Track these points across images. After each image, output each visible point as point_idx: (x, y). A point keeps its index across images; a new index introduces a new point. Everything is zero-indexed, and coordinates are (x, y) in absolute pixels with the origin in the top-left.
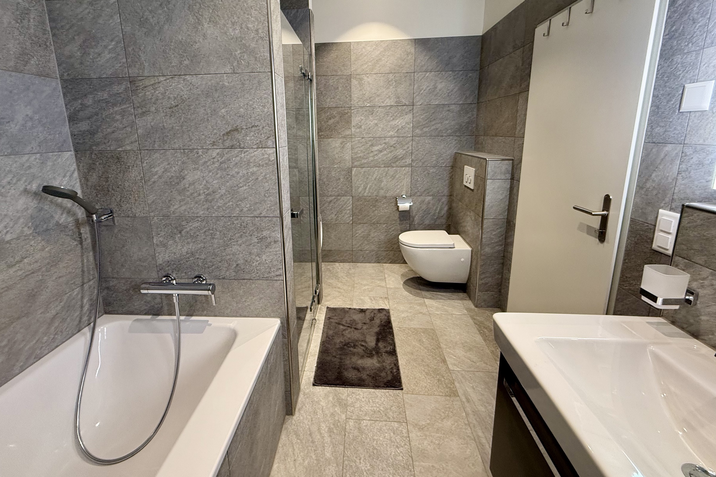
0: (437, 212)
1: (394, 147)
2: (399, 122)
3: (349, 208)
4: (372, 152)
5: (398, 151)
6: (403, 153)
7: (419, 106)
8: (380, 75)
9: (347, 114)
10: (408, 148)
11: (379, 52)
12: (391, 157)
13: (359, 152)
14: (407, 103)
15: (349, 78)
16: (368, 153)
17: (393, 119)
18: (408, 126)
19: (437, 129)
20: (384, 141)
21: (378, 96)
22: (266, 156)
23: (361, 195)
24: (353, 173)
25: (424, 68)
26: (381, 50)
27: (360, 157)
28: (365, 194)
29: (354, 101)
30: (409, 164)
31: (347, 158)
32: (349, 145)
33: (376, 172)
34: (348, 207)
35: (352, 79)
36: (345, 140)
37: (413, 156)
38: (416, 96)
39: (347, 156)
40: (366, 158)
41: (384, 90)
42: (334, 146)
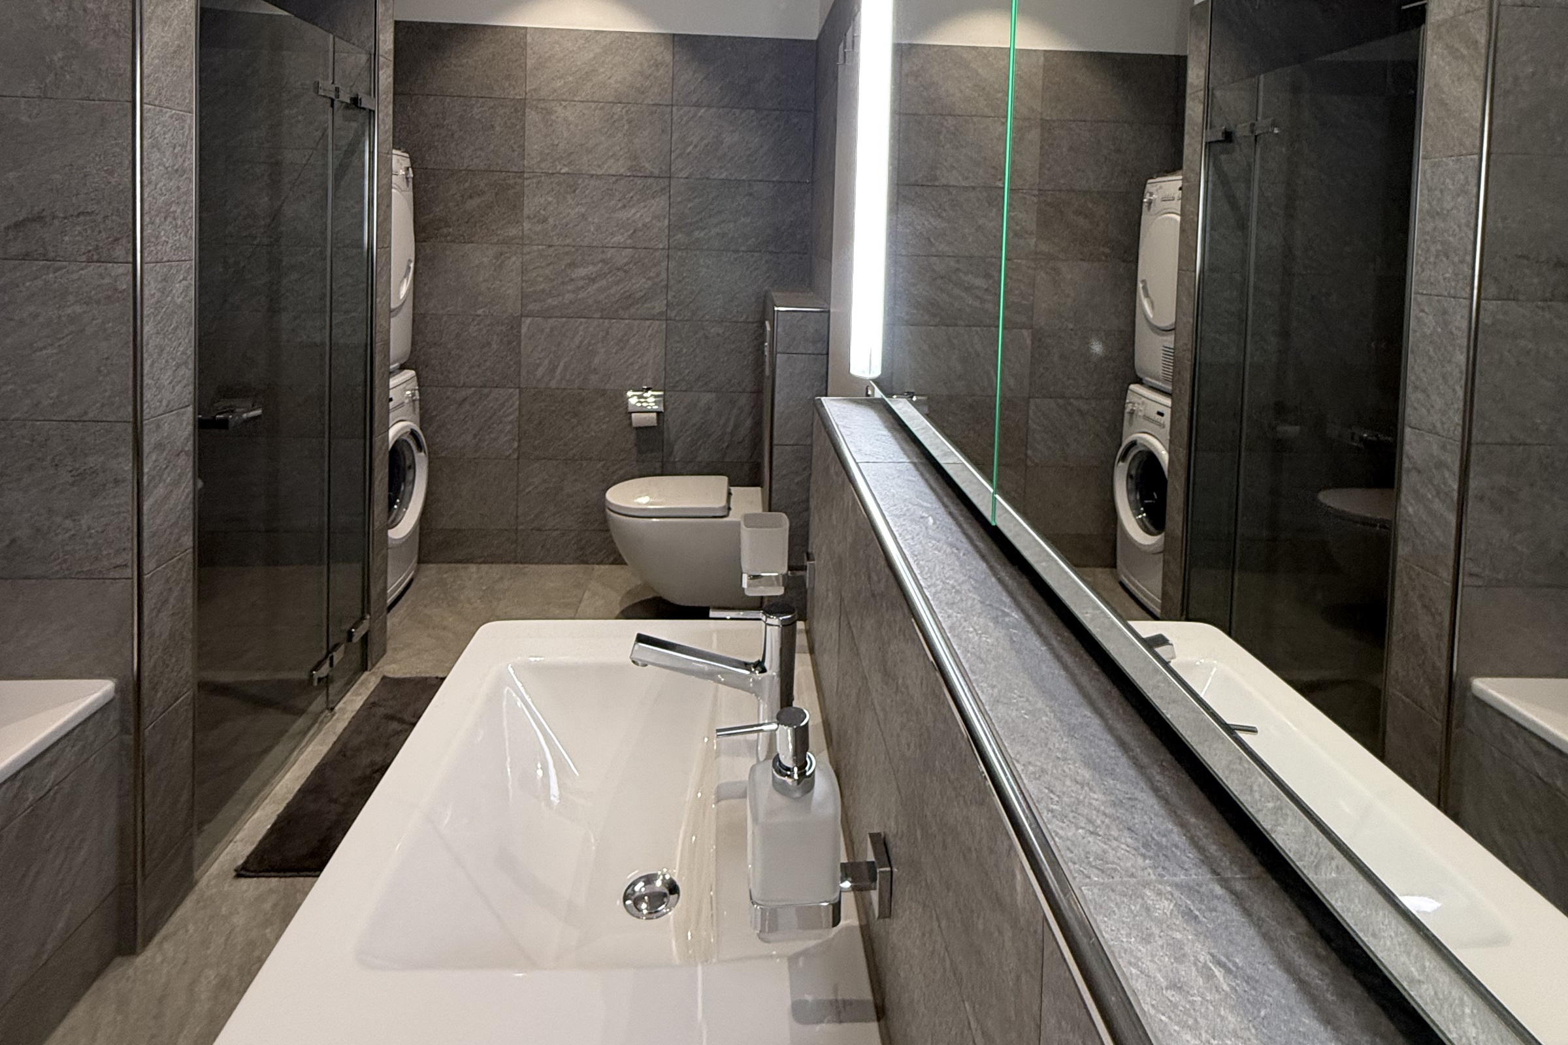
0: (729, 430)
1: (625, 272)
2: (639, 214)
3: (511, 417)
4: (572, 280)
5: (633, 281)
6: (646, 286)
7: (682, 181)
8: (593, 105)
9: (512, 187)
10: (658, 275)
11: (592, 55)
12: (618, 296)
13: (541, 279)
14: (656, 172)
15: (520, 106)
16: (563, 283)
17: (624, 206)
18: (659, 224)
19: (724, 235)
20: (600, 257)
21: (589, 151)
22: (107, 281)
23: (543, 386)
24: (524, 330)
25: (694, 98)
26: (598, 50)
27: (543, 291)
28: (553, 384)
29: (532, 158)
30: (661, 313)
31: (510, 291)
32: (514, 262)
33: (581, 328)
34: (508, 415)
35: (527, 110)
36: (505, 249)
37: (671, 294)
38: (677, 158)
39: (509, 288)
40: (558, 295)
41: (603, 139)
42: (477, 262)
